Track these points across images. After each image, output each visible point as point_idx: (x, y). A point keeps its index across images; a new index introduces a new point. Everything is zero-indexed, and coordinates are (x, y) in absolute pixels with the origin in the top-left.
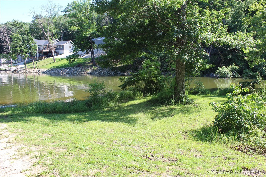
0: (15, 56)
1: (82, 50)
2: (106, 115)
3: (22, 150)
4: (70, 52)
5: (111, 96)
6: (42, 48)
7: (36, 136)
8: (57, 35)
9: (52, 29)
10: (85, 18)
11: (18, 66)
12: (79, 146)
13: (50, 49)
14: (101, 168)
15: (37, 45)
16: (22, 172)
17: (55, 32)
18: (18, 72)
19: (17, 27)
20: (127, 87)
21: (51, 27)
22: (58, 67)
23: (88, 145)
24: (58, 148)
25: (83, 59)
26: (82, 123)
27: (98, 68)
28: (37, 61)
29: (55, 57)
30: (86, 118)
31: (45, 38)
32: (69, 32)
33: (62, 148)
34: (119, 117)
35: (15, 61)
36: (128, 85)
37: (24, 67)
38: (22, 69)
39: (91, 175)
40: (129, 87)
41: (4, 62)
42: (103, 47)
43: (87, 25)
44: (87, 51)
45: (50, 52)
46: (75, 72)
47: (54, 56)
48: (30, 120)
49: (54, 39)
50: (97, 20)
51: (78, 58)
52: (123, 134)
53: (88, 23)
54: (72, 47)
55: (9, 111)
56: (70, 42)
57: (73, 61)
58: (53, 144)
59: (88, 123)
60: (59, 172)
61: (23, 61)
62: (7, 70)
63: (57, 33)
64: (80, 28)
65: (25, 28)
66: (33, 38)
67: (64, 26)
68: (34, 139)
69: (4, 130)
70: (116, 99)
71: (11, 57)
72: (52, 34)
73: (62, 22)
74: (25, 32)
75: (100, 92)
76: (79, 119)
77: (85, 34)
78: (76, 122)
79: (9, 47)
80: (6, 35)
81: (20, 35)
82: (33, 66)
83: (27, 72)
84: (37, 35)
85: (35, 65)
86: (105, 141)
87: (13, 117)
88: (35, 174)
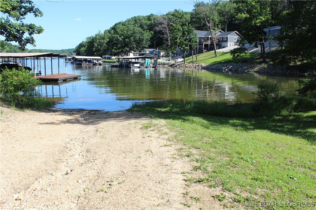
0: (174, 49)
1: (250, 43)
2: (277, 125)
3: (182, 150)
4: (234, 45)
5: (285, 102)
6: (202, 40)
7: (195, 138)
8: (220, 25)
9: (215, 17)
10: (255, 2)
11: (177, 60)
12: (244, 157)
13: (212, 41)
14: (272, 188)
15: (198, 36)
16: (183, 173)
17: (218, 22)
18: (176, 66)
19: (178, 17)
20: (309, 92)
21: (214, 15)
22: (220, 63)
23: (255, 158)
24: (220, 155)
25: (250, 53)
26: (246, 131)
27: (269, 66)
28: (197, 55)
29: (217, 51)
30: (251, 126)
31: (207, 29)
32: (235, 21)
33: (225, 156)
34: (294, 129)
35: (174, 54)
36: (310, 90)
37: (182, 61)
38: (181, 63)
39: (260, 194)
40: (311, 92)
41: (163, 55)
42: (280, 39)
43: (258, 12)
44: (256, 43)
45: (212, 44)
46: (240, 69)
47: (216, 49)
48: (188, 120)
49: (217, 29)
50: (271, 4)
51: (244, 52)
52: (300, 152)
53: (259, 8)
54: (237, 39)
55: (167, 107)
56: (236, 33)
57: (238, 55)
58: (214, 150)
59: (253, 131)
60: (222, 182)
61: (182, 55)
62: (165, 63)
63: (220, 22)
64: (248, 16)
65: (186, 18)
66: (194, 29)
67: (230, 14)
68: (194, 141)
69: (163, 126)
70: (291, 106)
71: (171, 50)
72: (215, 24)
73: (227, 10)
74: (185, 22)
75: (271, 96)
76: (242, 126)
77: (255, 22)
78: (239, 128)
79: (169, 39)
80: (167, 27)
81: (181, 25)
82: (192, 61)
83: (185, 67)
84: (198, 25)
85: (195, 59)
86: (276, 157)
87: (170, 114)
88: (196, 179)
